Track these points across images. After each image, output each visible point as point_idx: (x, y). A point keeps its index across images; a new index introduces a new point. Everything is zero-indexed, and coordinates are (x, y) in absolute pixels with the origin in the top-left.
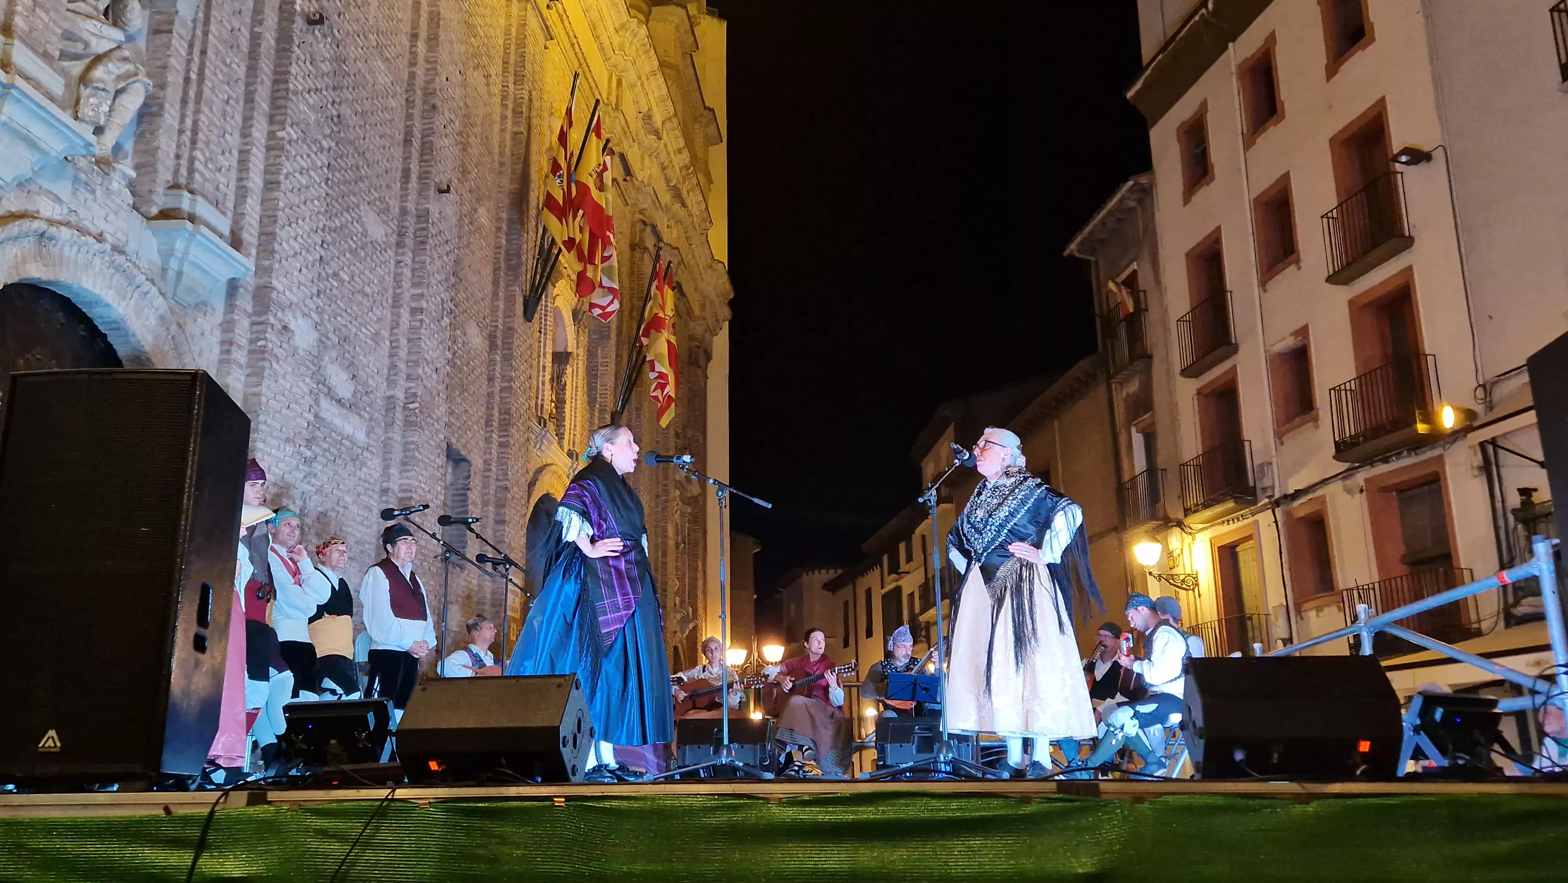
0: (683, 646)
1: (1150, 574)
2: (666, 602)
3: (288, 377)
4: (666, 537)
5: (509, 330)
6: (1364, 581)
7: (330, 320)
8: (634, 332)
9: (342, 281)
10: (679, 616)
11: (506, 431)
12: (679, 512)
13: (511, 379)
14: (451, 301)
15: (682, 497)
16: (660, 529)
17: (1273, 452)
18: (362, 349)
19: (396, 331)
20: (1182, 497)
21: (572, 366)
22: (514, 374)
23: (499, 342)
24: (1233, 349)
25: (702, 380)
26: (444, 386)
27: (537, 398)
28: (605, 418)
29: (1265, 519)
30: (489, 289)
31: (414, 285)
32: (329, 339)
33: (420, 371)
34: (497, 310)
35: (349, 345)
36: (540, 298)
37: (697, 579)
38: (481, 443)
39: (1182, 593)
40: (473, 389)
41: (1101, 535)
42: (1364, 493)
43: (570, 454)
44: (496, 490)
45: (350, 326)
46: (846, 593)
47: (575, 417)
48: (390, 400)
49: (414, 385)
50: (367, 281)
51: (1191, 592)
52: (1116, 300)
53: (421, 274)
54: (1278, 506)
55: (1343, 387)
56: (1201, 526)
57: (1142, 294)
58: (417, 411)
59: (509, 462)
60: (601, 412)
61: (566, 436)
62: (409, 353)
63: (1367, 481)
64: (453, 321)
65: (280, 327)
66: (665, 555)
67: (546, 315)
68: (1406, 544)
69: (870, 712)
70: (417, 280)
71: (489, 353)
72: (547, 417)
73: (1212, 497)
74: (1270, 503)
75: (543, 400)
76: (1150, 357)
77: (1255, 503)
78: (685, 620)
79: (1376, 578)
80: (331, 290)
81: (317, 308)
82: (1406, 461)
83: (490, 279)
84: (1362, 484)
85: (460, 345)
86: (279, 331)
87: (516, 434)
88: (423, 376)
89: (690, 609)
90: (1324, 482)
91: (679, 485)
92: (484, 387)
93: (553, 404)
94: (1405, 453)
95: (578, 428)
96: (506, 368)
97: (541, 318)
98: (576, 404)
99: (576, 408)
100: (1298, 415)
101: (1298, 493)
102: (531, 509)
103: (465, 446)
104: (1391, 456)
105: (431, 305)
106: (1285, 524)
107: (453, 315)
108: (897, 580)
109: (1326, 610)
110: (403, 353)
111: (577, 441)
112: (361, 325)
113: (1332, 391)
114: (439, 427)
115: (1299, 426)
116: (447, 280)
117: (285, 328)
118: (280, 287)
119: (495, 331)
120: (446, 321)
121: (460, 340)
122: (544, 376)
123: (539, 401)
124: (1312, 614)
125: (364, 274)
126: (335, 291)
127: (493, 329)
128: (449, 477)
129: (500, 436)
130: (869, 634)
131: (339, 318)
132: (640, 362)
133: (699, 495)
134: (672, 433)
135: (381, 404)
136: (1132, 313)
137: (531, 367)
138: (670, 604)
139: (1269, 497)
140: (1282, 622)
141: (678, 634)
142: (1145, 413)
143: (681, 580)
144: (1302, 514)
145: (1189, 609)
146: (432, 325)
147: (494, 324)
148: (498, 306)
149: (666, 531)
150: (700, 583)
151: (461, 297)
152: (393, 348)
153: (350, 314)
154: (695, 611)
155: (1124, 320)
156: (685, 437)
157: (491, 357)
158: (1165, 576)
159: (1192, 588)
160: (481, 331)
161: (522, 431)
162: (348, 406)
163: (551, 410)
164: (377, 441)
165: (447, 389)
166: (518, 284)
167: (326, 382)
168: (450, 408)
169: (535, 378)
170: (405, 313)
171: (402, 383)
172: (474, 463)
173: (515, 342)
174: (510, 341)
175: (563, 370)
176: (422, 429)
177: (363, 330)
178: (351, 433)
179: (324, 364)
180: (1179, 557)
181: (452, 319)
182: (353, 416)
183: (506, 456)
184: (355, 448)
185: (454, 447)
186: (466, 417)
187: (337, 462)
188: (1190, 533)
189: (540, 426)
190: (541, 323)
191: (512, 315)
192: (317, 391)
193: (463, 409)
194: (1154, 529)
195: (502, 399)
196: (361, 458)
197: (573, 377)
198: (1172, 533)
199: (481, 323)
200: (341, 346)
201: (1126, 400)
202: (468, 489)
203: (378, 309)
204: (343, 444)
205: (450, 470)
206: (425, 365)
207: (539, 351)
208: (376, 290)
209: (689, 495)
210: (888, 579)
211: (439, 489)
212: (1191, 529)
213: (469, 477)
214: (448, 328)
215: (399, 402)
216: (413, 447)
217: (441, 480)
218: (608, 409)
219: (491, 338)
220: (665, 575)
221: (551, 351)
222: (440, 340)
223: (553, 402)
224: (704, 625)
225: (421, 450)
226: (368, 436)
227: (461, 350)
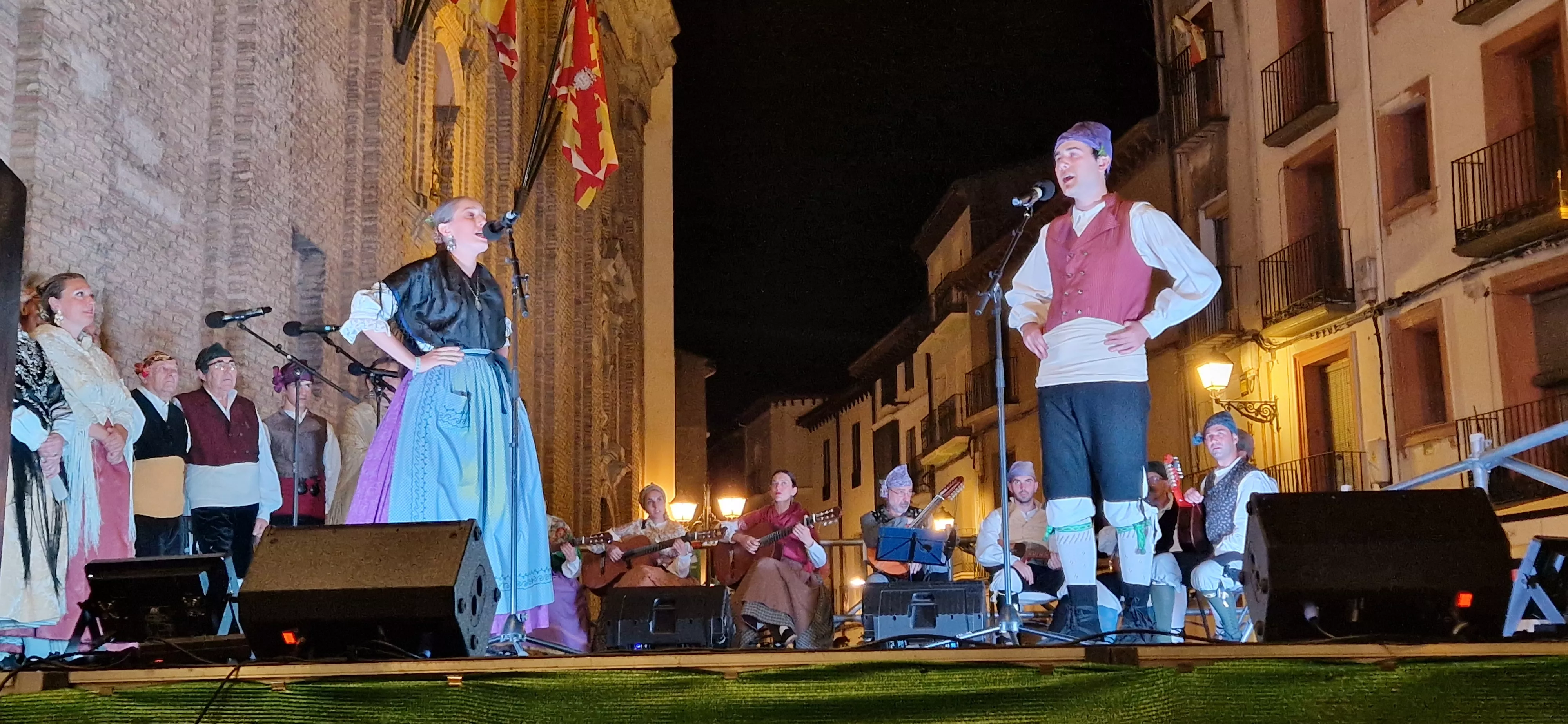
0: (612, 497)
1: (1217, 401)
2: (590, 441)
3: (71, 134)
4: (590, 355)
5: (374, 75)
6: (1485, 408)
7: (126, 58)
8: (545, 80)
10: (607, 460)
11: (372, 211)
12: (606, 323)
13: (378, 142)
14: (294, 33)
15: (610, 303)
16: (582, 345)
17: (1378, 245)
18: (172, 98)
19: (219, 73)
20: (1260, 302)
21: (461, 125)
22: (380, 133)
23: (361, 92)
24: (1333, 110)
25: (637, 148)
26: (287, 151)
27: (414, 168)
28: (507, 196)
29: (1364, 330)
30: (346, 17)
31: (244, 10)
32: (126, 83)
33: (253, 129)
34: (357, 47)
35: (154, 92)
36: (415, 31)
37: (629, 412)
38: (339, 229)
39: (1257, 425)
40: (326, 154)
42: (1490, 297)
45: (154, 65)
46: (827, 429)
48: (214, 170)
49: (246, 148)
51: (1267, 424)
52: (1185, 43)
54: (1381, 314)
55: (1469, 159)
56: (1283, 340)
57: (1217, 36)
58: (250, 183)
59: (377, 255)
60: (500, 188)
62: (238, 105)
63: (1495, 281)
64: (297, 60)
65: (57, 65)
66: (588, 379)
67: (424, 55)
68: (1541, 361)
69: (857, 582)
71: (348, 105)
72: (427, 194)
73: (1299, 302)
74: (1372, 308)
75: (422, 171)
76: (1226, 119)
77: (1351, 309)
78: (616, 464)
79: (1500, 405)
80: (126, 16)
81: (109, 39)
82: (1544, 255)
84: (1488, 284)
85: (307, 95)
86: (56, 70)
87: (387, 216)
88: (258, 136)
89: (623, 451)
90: (1441, 281)
91: (608, 288)
92: (342, 153)
93: (436, 177)
94: (1544, 243)
96: (371, 127)
97: (417, 59)
98: (466, 177)
99: (466, 183)
100: (1409, 197)
101: (1407, 297)
103: (317, 232)
104: (1526, 249)
105: (266, 39)
106: (1389, 336)
107: (296, 52)
108: (893, 413)
109: (1436, 446)
110: (229, 104)
112: (170, 64)
113: (1456, 165)
114: (281, 206)
115: (1413, 209)
117: (65, 66)
118: (55, 10)
119: (354, 76)
120: (287, 61)
121: (306, 86)
122: (423, 138)
123: (417, 172)
124: (1418, 451)
127: (352, 73)
128: (295, 273)
130: (856, 482)
131: (140, 55)
132: (552, 121)
133: (633, 301)
134: (597, 218)
135: (202, 173)
136: (1205, 61)
137: (405, 125)
138: (595, 445)
139: (1370, 302)
140: (1380, 461)
141: (607, 483)
142: (1216, 195)
143: (611, 412)
144: (1410, 324)
147: (353, 66)
148: (359, 41)
149: (591, 348)
150: (636, 416)
151: (307, 28)
152: (214, 96)
153: (153, 49)
154: (629, 453)
155: (1194, 70)
156: (614, 224)
157: (349, 111)
158: (1235, 405)
159: (1269, 419)
160: (336, 75)
161: (394, 212)
162: (156, 175)
163: (433, 185)
164: (196, 223)
165: (291, 153)
166: (385, 10)
167: (124, 142)
168: (295, 180)
169: (411, 141)
170: (230, 49)
171: (229, 144)
172: (329, 253)
173: (382, 90)
174: (375, 89)
175: (449, 130)
176: (259, 208)
177: (173, 70)
178: (160, 212)
179: (120, 117)
180: (1254, 379)
181: (296, 58)
182: (162, 189)
183: (373, 245)
184: (166, 232)
185: (302, 233)
186: (318, 192)
187: (142, 251)
188: (1269, 349)
189: (419, 205)
190: (417, 66)
191: (378, 54)
192: (112, 154)
193: (312, 182)
194: (1224, 344)
195: (366, 168)
196: (175, 245)
197: (462, 141)
198: (1246, 348)
199: (336, 64)
200: (142, 92)
201: (1194, 175)
202: (323, 290)
203: (192, 42)
204: (151, 228)
205: (297, 263)
206: (260, 121)
207: (416, 104)
208: (189, 15)
209: (620, 301)
210: (882, 410)
211: (283, 289)
212: (1271, 343)
213: (323, 273)
214: (290, 70)
215: (225, 170)
216: (246, 231)
217: (286, 276)
218: (510, 185)
219: (351, 85)
220: (589, 406)
221: (432, 104)
222: (280, 86)
223: (436, 173)
224: (640, 471)
225: (256, 235)
226: (184, 216)
227: (308, 100)
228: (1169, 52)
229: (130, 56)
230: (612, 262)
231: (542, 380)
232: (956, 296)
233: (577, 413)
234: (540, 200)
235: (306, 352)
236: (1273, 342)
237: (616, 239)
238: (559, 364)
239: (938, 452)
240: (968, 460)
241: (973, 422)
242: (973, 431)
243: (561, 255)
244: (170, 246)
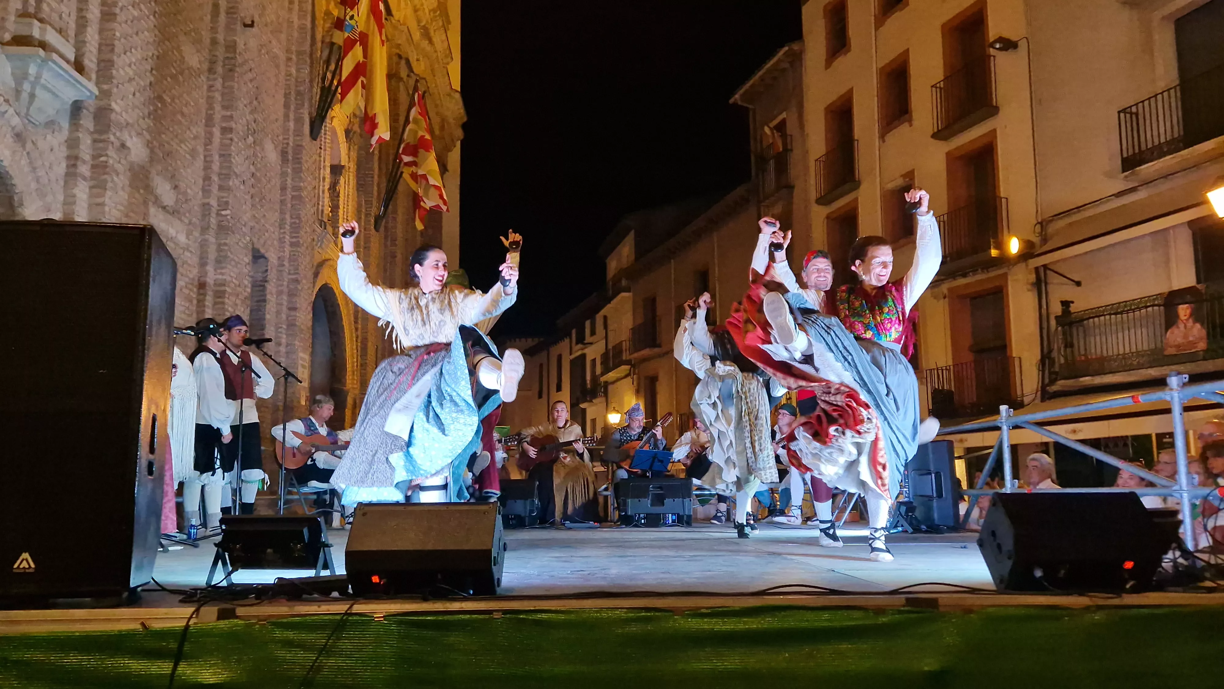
5: (298, 148)
11: (296, 232)
14: (254, 122)
18: (182, 163)
19: (209, 147)
21: (345, 178)
23: (290, 157)
24: (857, 185)
27: (318, 204)
30: (281, 112)
31: (225, 108)
32: (156, 154)
33: (230, 183)
34: (288, 130)
35: (171, 159)
38: (276, 243)
44: (289, 282)
45: (172, 142)
46: (541, 357)
48: (206, 208)
49: (225, 194)
52: (769, 141)
53: (230, 98)
57: (788, 138)
58: (227, 216)
59: (299, 258)
62: (220, 167)
65: (118, 144)
67: (325, 134)
68: (974, 337)
70: (226, 103)
71: (282, 166)
75: (322, 205)
76: (793, 187)
80: (157, 111)
81: (148, 127)
82: (979, 277)
83: (283, 103)
85: (260, 160)
86: (118, 148)
87: (304, 235)
88: (233, 187)
92: (278, 195)
93: (330, 209)
94: (981, 270)
96: (295, 179)
97: (322, 138)
102: (314, 295)
103: (264, 246)
104: (968, 273)
105: (238, 125)
107: (255, 134)
108: (583, 349)
110: (215, 167)
112: (181, 142)
117: (123, 145)
118: (118, 109)
119: (286, 148)
120: (250, 140)
121: (260, 155)
122: (323, 186)
123: (320, 208)
125: (183, 97)
128: (250, 271)
129: (290, 237)
131: (163, 136)
135: (198, 210)
136: (781, 153)
137: (314, 179)
146: (240, 143)
147: (286, 142)
148: (289, 126)
152: (207, 162)
153: (172, 133)
155: (774, 157)
157: (284, 169)
160: (276, 148)
161: (308, 233)
162: (171, 212)
163: (328, 214)
164: (194, 242)
165: (251, 197)
166: (305, 111)
167: (154, 191)
169: (317, 187)
170: (216, 131)
171: (215, 192)
172: (271, 259)
173: (303, 157)
174: (298, 156)
175: (338, 180)
176: (233, 232)
177: (182, 145)
178: (174, 235)
181: (255, 137)
184: (177, 247)
185: (256, 246)
189: (321, 227)
190: (322, 141)
191: (301, 134)
192: (147, 200)
193: (262, 214)
195: (292, 205)
199: (276, 140)
200: (165, 160)
202: (266, 281)
203: (194, 127)
206: (235, 178)
207: (320, 164)
210: (576, 347)
213: (266, 271)
214: (252, 145)
215: (213, 209)
216: (225, 248)
218: (372, 213)
219: (284, 154)
221: (329, 164)
222: (246, 155)
225: (232, 250)
226: (187, 237)
228: (759, 146)
229: (158, 137)
232: (624, 283)
239: (610, 374)
240: (629, 380)
241: (633, 358)
242: (633, 363)
243: (398, 256)
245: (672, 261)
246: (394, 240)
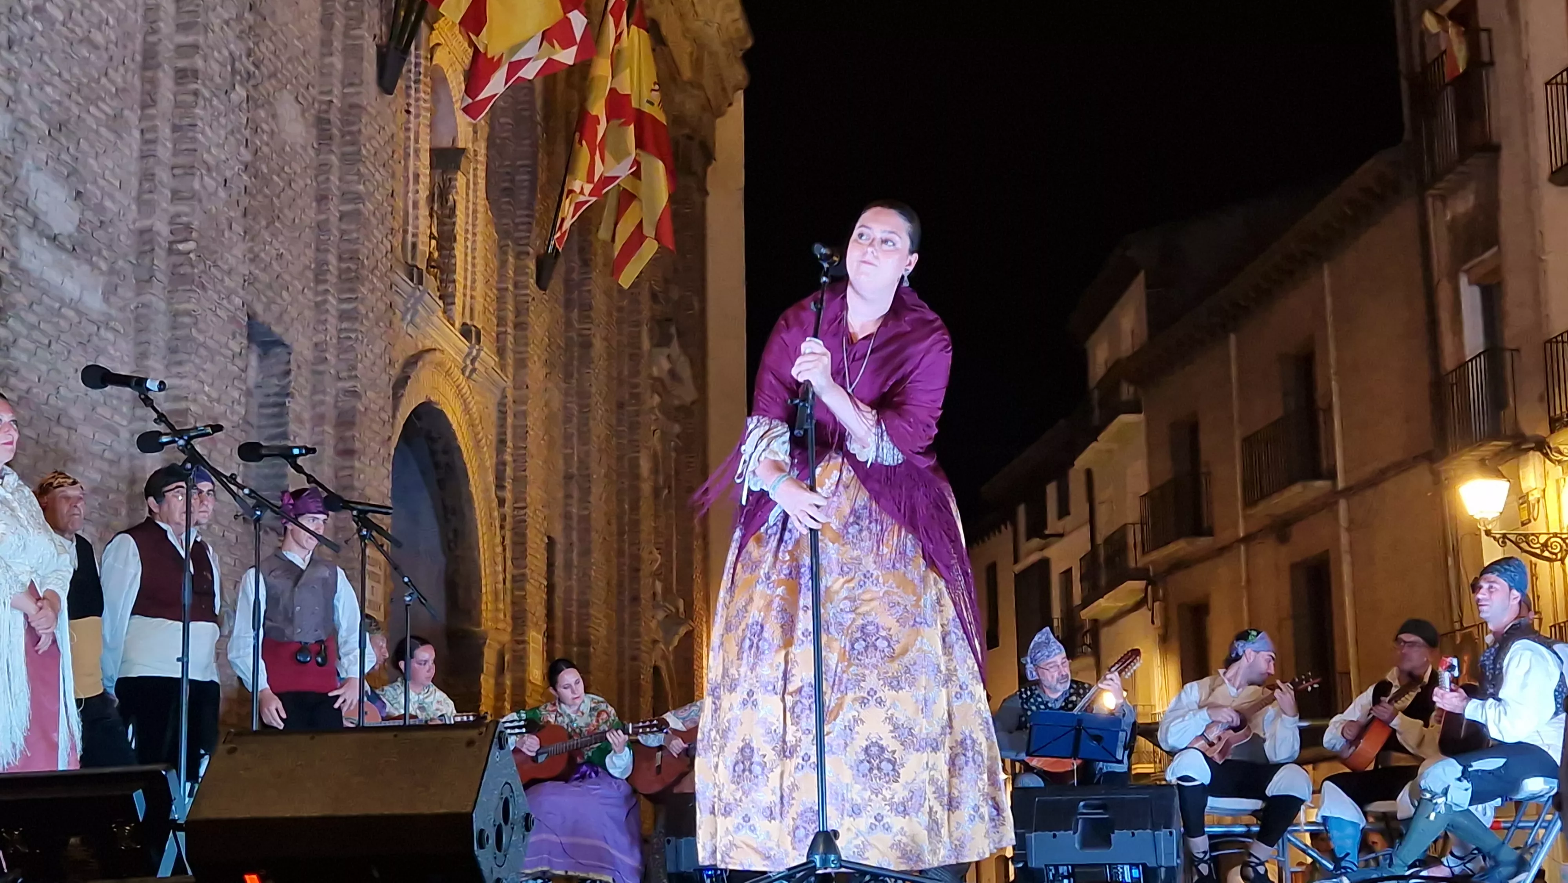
0: (668, 665)
1: (1488, 533)
2: (637, 590)
4: (637, 477)
5: (352, 111)
7: (31, 94)
9: (51, 22)
10: (661, 615)
11: (352, 290)
12: (658, 431)
13: (358, 198)
14: (249, 56)
15: (662, 407)
16: (626, 463)
18: (92, 146)
19: (152, 111)
20: (1547, 398)
21: (465, 176)
22: (361, 187)
23: (335, 131)
25: (698, 199)
26: (240, 213)
27: (405, 232)
28: (528, 268)
30: (315, 34)
31: (183, 27)
32: (31, 126)
33: (197, 185)
34: (330, 73)
35: (68, 138)
36: (406, 50)
37: (689, 551)
38: (308, 313)
39: (1543, 565)
40: (290, 215)
41: (1400, 467)
43: (466, 332)
44: (337, 395)
45: (67, 102)
47: (474, 265)
48: (145, 236)
49: (185, 209)
50: (95, 20)
51: (1557, 564)
52: (1439, 47)
53: (191, 8)
57: (1484, 36)
58: (192, 255)
59: (358, 346)
60: (518, 256)
61: (458, 301)
62: (176, 153)
64: (252, 92)
66: (635, 507)
67: (417, 81)
70: (186, 18)
71: (318, 152)
72: (423, 266)
75: (415, 235)
76: (1495, 149)
80: (31, 39)
81: (9, 70)
83: (317, 15)
85: (265, 137)
87: (370, 296)
88: (203, 193)
89: (681, 604)
91: (659, 386)
92: (312, 213)
93: (434, 242)
95: (480, 285)
96: (349, 178)
97: (408, 87)
98: (474, 242)
99: (474, 250)
102: (399, 429)
103: (280, 319)
105: (212, 65)
107: (252, 82)
108: (1042, 550)
110: (164, 151)
111: (478, 308)
112: (89, 100)
114: (232, 285)
116: (239, 18)
119: (327, 112)
120: (240, 92)
121: (265, 126)
122: (416, 192)
123: (410, 238)
125: (90, 7)
126: (39, 39)
127: (324, 107)
128: (252, 372)
129: (341, 301)
131: (49, 89)
133: (693, 403)
135: (129, 242)
136: (1466, 72)
137: (393, 176)
138: (645, 596)
141: (661, 646)
142: (1483, 252)
143: (665, 551)
145: (1554, 594)
146: (215, 102)
147: (326, 98)
148: (332, 65)
149: (638, 466)
150: (698, 556)
151: (265, 49)
152: (145, 142)
153: (67, 82)
154: (689, 605)
155: (1450, 84)
156: (667, 300)
157: (321, 157)
158: (1513, 538)
159: (1559, 556)
160: (303, 112)
161: (380, 290)
162: (69, 247)
163: (430, 253)
164: (122, 309)
165: (245, 215)
166: (365, 25)
167: (30, 204)
168: (251, 250)
169: (401, 195)
170: (166, 79)
171: (165, 205)
172: (296, 347)
173: (363, 130)
174: (355, 128)
175: (450, 180)
176: (203, 287)
177: (92, 109)
178: (76, 295)
179: (23, 172)
180: (1538, 502)
181: (251, 89)
182: (78, 266)
183: (353, 336)
184: (84, 321)
185: (260, 320)
186: (280, 266)
187: (53, 347)
188: (1559, 462)
189: (412, 280)
190: (408, 96)
191: (357, 81)
192: (13, 220)
193: (274, 252)
194: (1496, 454)
195: (343, 233)
196: (95, 339)
197: (467, 194)
198: (1528, 460)
199: (303, 96)
200: (54, 139)
201: (1452, 227)
202: (288, 395)
203: (117, 70)
204: (64, 317)
205: (254, 360)
206: (204, 172)
207: (407, 147)
208: (113, 37)
209: (677, 402)
210: (1026, 546)
211: (236, 395)
212: (1561, 453)
213: (288, 373)
214: (244, 105)
215: (160, 239)
216: (187, 320)
217: (239, 378)
218: (531, 251)
219: (322, 123)
220: (635, 543)
221: (428, 147)
222: (229, 128)
223: (434, 238)
224: (705, 629)
225: (202, 325)
226: (106, 299)
227: (267, 144)
228: (1417, 60)
229: (36, 91)
230: (666, 351)
231: (574, 510)
232: (1127, 391)
233: (620, 553)
234: (569, 271)
235: (266, 477)
236: (1566, 451)
237: (669, 320)
238: (597, 490)
239: (1102, 602)
240: (1143, 614)
241: (1152, 562)
242: (1151, 574)
243: (598, 344)
244: (89, 341)
245: (1233, 337)
246: (586, 308)
